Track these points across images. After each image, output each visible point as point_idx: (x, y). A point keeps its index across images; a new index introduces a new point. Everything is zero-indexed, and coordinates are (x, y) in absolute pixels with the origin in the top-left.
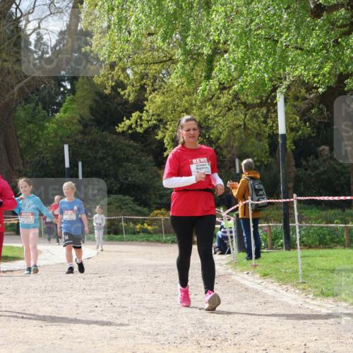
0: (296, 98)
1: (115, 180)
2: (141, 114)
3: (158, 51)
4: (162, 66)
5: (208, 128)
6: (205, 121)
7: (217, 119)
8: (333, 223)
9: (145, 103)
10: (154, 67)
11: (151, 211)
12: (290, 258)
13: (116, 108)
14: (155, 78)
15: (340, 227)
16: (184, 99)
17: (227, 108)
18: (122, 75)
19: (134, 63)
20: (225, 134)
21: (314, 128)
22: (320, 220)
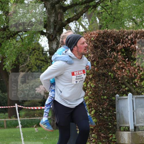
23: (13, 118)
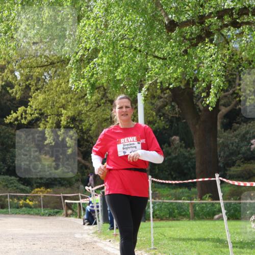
0: (154, 97)
1: (3, 163)
2: (25, 109)
3: (41, 57)
4: (44, 70)
5: (81, 121)
6: (78, 115)
7: (88, 113)
8: (181, 200)
9: (30, 99)
10: (37, 70)
11: (32, 189)
12: (145, 228)
13: (6, 103)
14: (38, 80)
15: (186, 203)
16: (61, 97)
17: (97, 105)
18: (10, 76)
19: (20, 67)
20: (95, 126)
21: (167, 121)
22: (170, 197)
23: (207, 199)
